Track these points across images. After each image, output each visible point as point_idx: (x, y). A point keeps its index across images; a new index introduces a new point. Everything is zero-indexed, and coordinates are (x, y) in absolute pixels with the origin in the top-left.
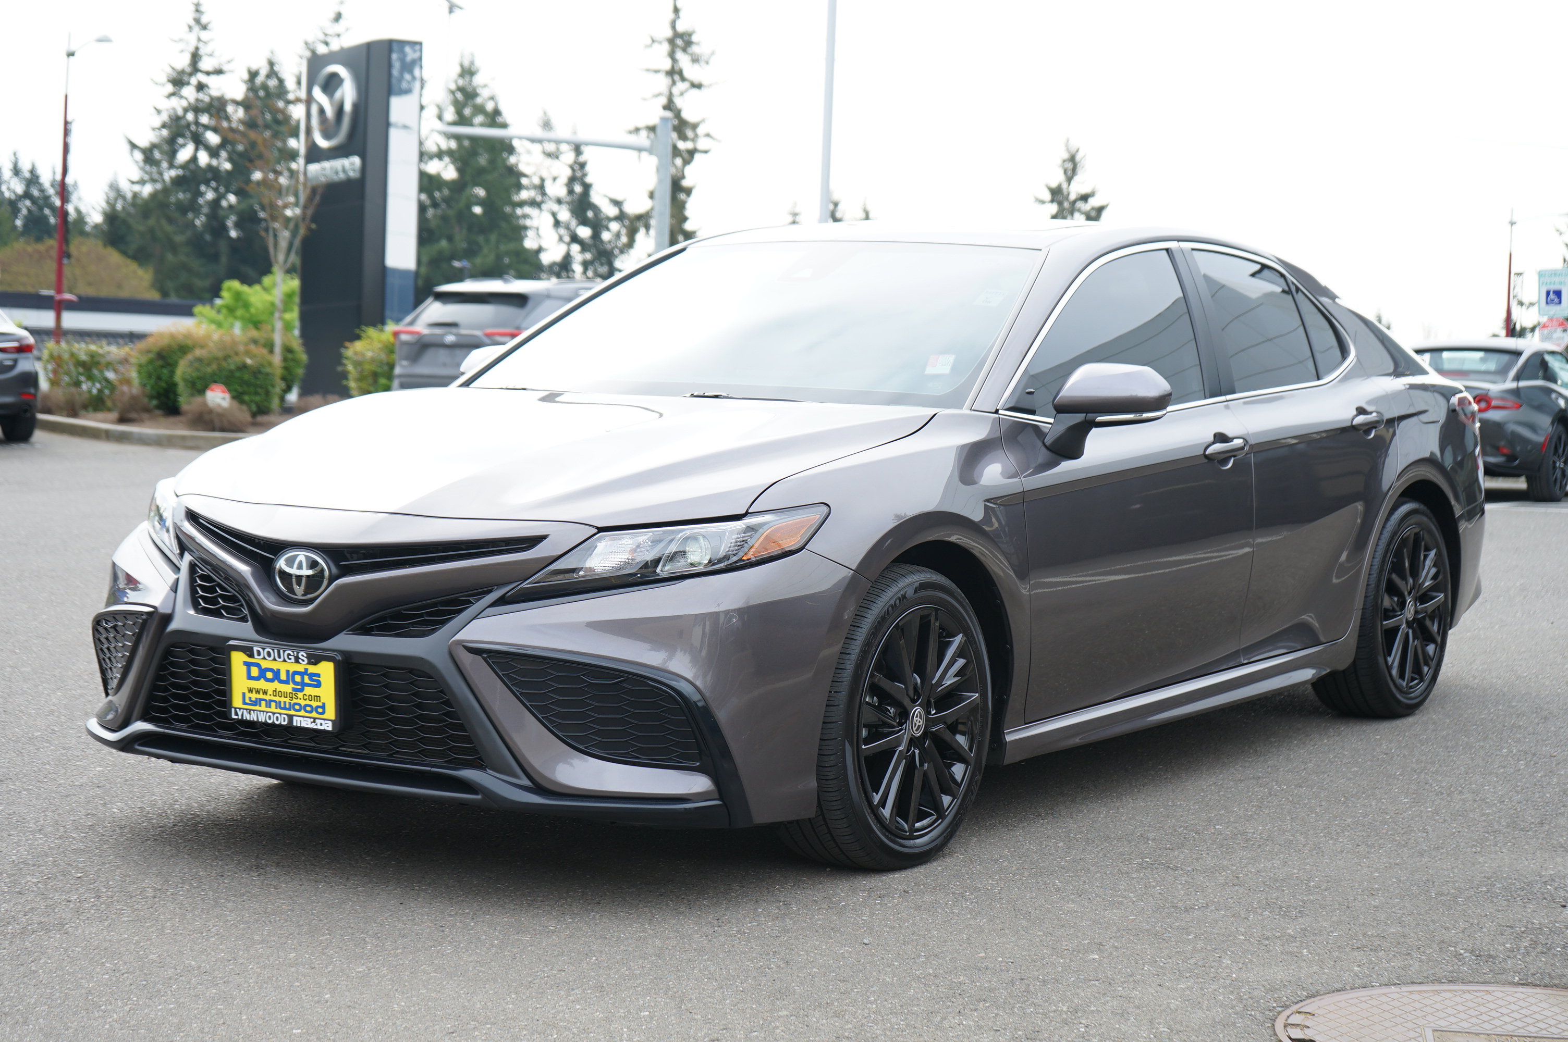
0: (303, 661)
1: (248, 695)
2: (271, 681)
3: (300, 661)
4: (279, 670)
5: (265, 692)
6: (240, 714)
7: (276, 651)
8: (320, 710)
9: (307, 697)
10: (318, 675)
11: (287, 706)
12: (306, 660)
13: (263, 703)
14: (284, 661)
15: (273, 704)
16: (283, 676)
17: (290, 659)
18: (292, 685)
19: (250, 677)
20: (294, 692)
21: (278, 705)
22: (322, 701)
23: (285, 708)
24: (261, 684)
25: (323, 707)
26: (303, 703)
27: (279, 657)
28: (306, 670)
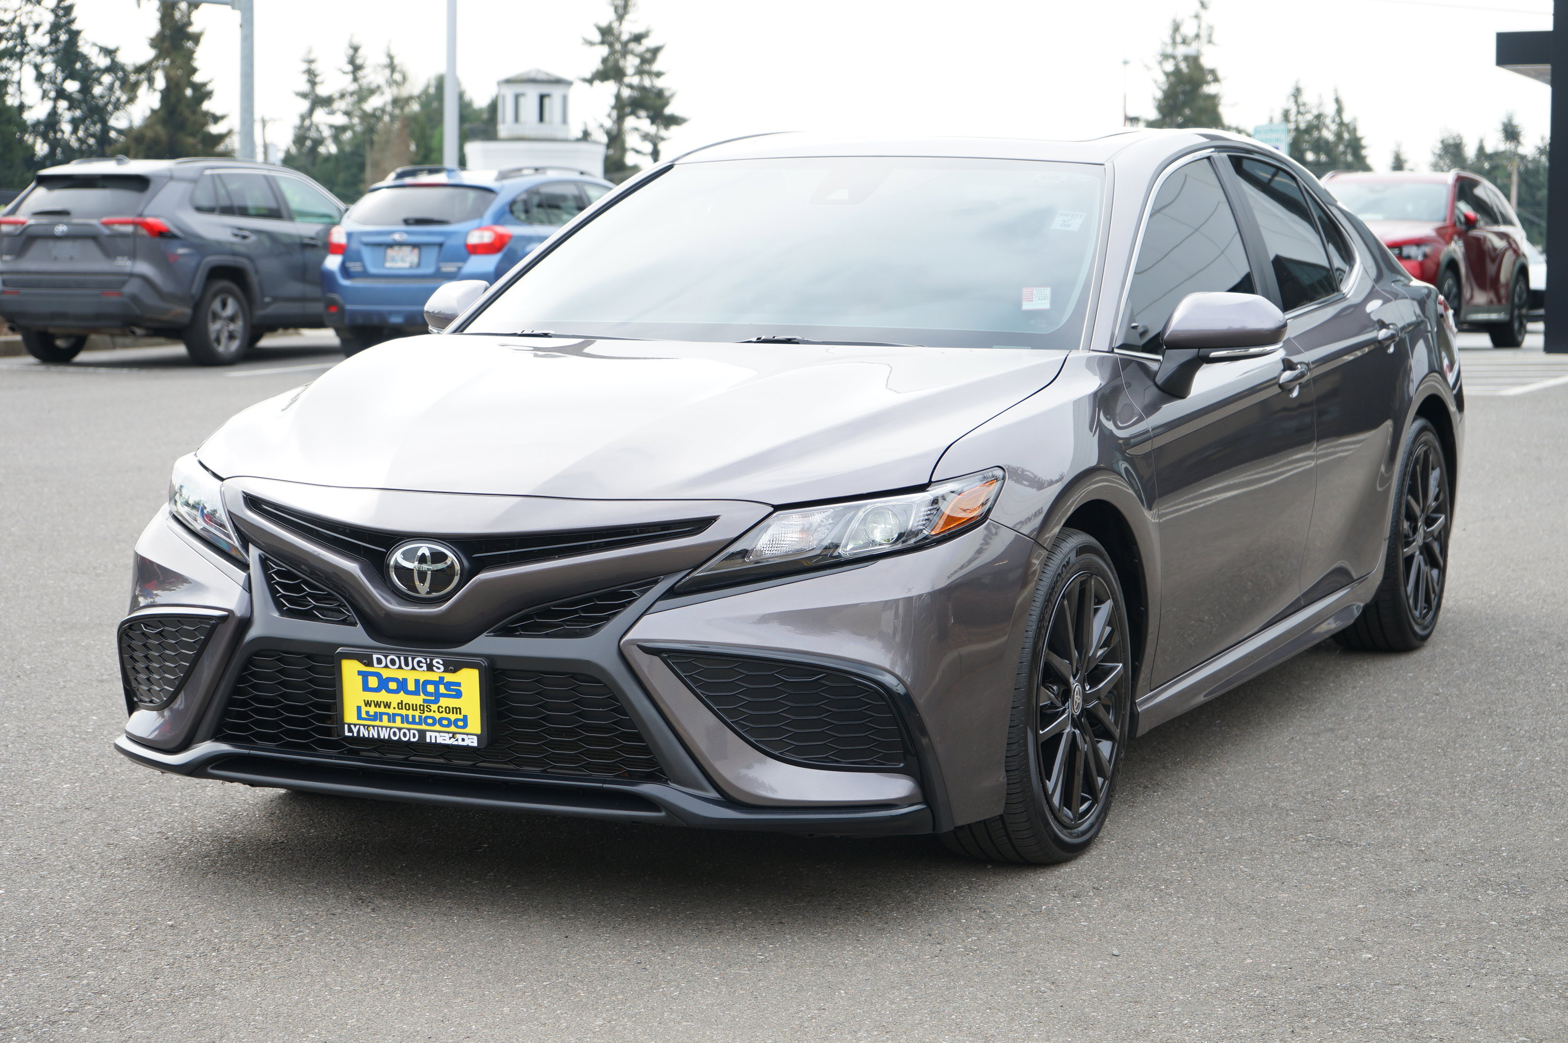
0: (438, 668)
1: (364, 709)
2: (396, 692)
3: (434, 668)
4: (405, 680)
5: (388, 705)
6: (355, 730)
7: (402, 658)
8: (461, 724)
9: (444, 710)
10: (459, 684)
11: (417, 720)
12: (442, 668)
13: (385, 718)
14: (413, 668)
15: (398, 719)
16: (411, 687)
17: (422, 667)
18: (422, 696)
19: (366, 688)
20: (426, 705)
21: (405, 719)
22: (463, 713)
23: (414, 722)
24: (383, 696)
25: (465, 719)
26: (437, 716)
27: (407, 665)
28: (442, 679)
